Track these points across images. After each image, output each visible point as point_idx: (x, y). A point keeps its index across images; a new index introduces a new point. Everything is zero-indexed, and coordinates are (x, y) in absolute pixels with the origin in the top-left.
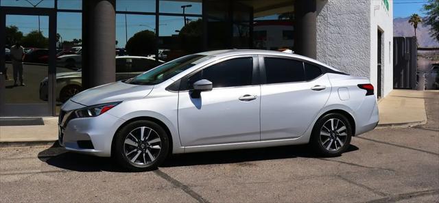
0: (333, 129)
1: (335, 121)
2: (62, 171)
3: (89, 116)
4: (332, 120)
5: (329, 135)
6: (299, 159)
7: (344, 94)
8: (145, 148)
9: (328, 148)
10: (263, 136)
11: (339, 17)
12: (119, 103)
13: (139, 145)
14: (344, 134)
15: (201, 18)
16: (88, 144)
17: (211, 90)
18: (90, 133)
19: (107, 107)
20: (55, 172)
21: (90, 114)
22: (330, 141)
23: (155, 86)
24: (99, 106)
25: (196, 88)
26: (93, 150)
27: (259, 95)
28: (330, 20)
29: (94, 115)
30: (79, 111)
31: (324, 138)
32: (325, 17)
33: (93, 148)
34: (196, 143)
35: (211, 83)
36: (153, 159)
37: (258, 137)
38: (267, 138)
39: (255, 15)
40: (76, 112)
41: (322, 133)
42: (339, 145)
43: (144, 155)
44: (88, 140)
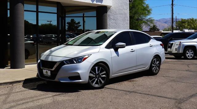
3: (75, 63)
4: (155, 59)
5: (155, 66)
7: (158, 48)
8: (99, 77)
9: (154, 71)
11: (115, 16)
13: (96, 76)
14: (158, 65)
16: (78, 77)
17: (125, 47)
18: (79, 72)
22: (155, 68)
26: (81, 81)
27: (136, 49)
28: (111, 17)
29: (80, 62)
30: (66, 61)
31: (153, 66)
32: (109, 16)
33: (80, 79)
34: (117, 73)
35: (125, 44)
36: (103, 82)
37: (135, 68)
38: (138, 68)
40: (64, 62)
42: (157, 70)
43: (99, 80)
44: (78, 75)
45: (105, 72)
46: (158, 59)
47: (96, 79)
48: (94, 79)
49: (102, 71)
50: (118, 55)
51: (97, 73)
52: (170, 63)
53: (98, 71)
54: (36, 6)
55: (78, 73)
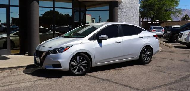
0: (146, 53)
1: (147, 50)
3: (57, 53)
4: (146, 49)
5: (145, 55)
6: (134, 65)
7: (149, 39)
8: (80, 66)
9: (145, 61)
10: (124, 57)
11: (126, 9)
12: (71, 46)
14: (150, 55)
16: (59, 65)
17: (107, 39)
19: (64, 49)
21: (58, 52)
22: (145, 58)
23: (84, 38)
24: (62, 48)
25: (100, 38)
26: (61, 68)
27: (122, 41)
28: (122, 10)
31: (144, 57)
32: (120, 9)
33: (61, 67)
34: (101, 62)
35: (107, 36)
36: (84, 70)
37: (121, 58)
40: (50, 51)
41: (143, 55)
42: (148, 59)
43: (80, 68)
44: (59, 63)
45: (86, 61)
46: (149, 49)
47: (78, 67)
48: (76, 67)
49: (83, 60)
50: (101, 46)
51: (78, 62)
52: (174, 52)
53: (80, 60)
54: (52, 2)
55: (59, 62)
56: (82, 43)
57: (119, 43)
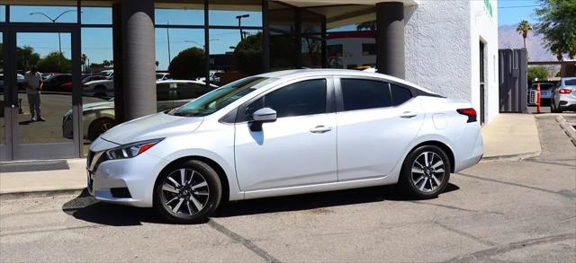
0: (427, 165)
1: (429, 155)
2: (94, 227)
3: (124, 158)
4: (426, 154)
5: (423, 172)
6: (386, 202)
7: (440, 122)
10: (342, 176)
11: (432, 26)
12: (160, 140)
13: (181, 192)
14: (441, 170)
15: (261, 31)
16: (124, 192)
17: (274, 120)
18: (126, 179)
19: (145, 146)
20: (84, 227)
21: (125, 155)
22: (423, 180)
23: (206, 117)
24: (136, 145)
25: (256, 118)
26: (130, 200)
27: (334, 125)
28: (420, 31)
29: (130, 155)
30: (111, 151)
32: (414, 26)
33: (130, 197)
34: (258, 187)
35: (275, 112)
37: (334, 177)
39: (328, 25)
40: (108, 153)
41: (414, 170)
42: (435, 184)
43: (188, 203)
44: (123, 186)
46: (438, 152)
50: (260, 142)
51: (184, 184)
53: (187, 178)
55: (123, 181)
56: (199, 132)
57: (324, 132)
